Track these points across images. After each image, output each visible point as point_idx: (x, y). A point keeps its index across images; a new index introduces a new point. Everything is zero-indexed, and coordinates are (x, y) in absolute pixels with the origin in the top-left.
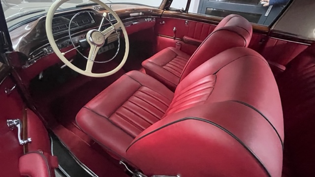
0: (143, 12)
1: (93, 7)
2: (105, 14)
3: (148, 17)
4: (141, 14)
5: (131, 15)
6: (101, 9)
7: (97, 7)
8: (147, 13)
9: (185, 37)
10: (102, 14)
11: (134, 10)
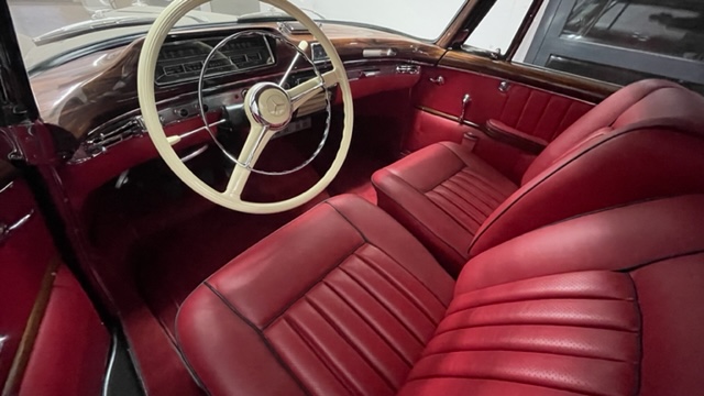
0: (393, 50)
1: (277, 26)
2: (303, 45)
3: (404, 63)
4: (389, 52)
5: (365, 52)
6: (297, 33)
7: (287, 26)
8: (404, 53)
9: (492, 123)
10: (298, 43)
11: (374, 41)
